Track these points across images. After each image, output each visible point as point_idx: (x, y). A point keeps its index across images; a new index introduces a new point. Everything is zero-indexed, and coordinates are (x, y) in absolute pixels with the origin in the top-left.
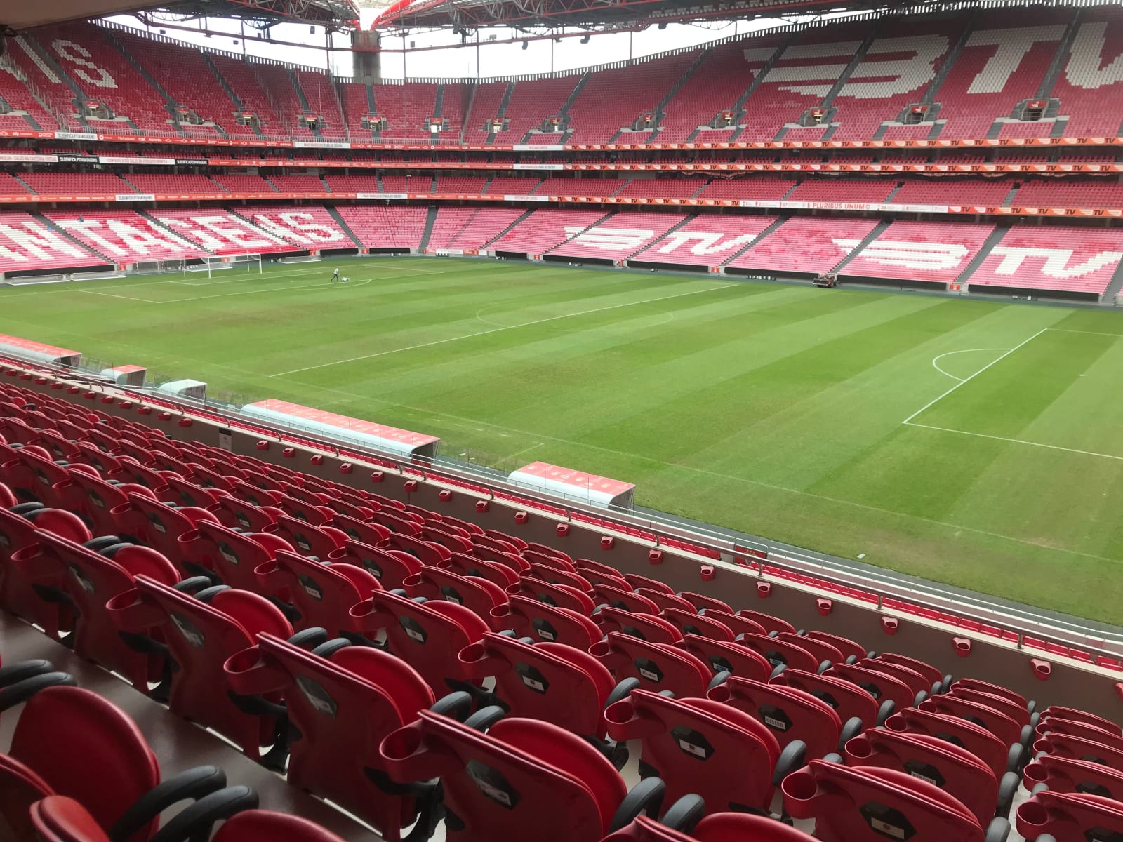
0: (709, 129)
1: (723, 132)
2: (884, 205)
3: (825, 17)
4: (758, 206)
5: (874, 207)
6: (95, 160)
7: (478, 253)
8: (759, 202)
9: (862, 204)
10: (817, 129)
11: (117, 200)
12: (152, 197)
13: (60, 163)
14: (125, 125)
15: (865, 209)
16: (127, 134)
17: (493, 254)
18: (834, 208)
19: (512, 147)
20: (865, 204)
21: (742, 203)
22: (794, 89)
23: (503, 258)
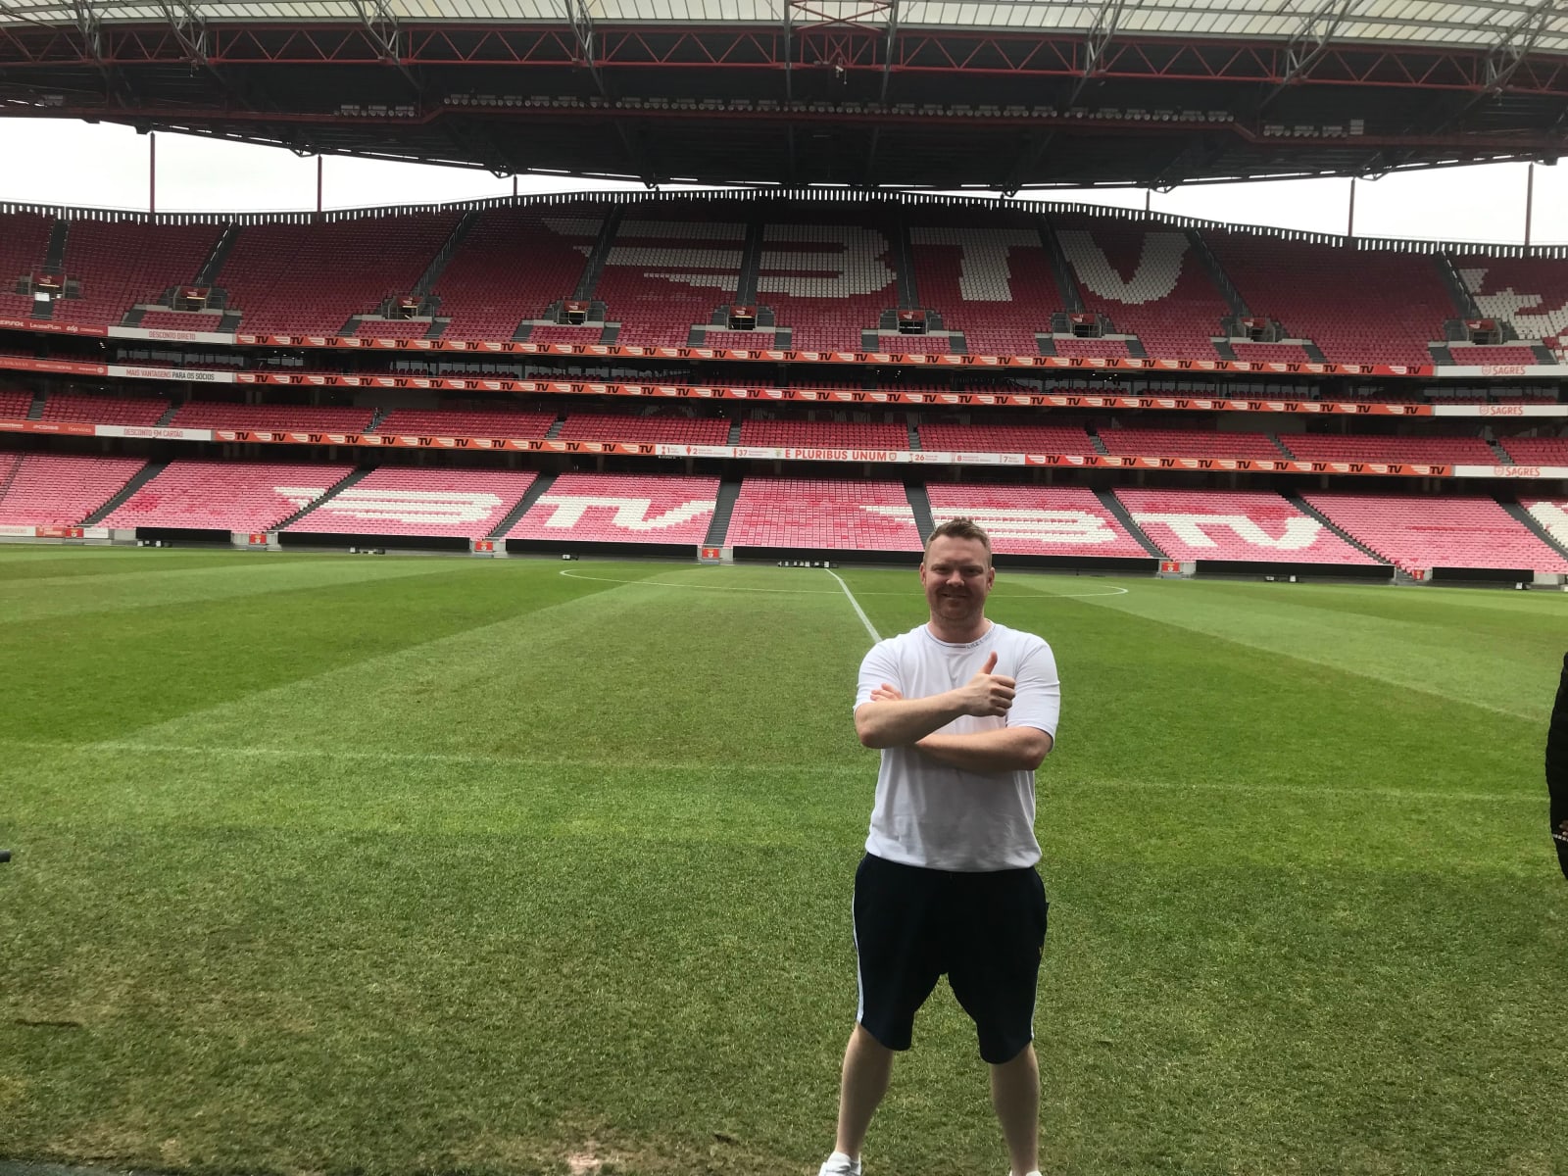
0: (550, 323)
1: (581, 329)
2: (920, 453)
3: (663, 187)
4: (691, 454)
5: (903, 457)
7: (81, 534)
8: (692, 447)
9: (882, 452)
10: (758, 334)
15: (888, 460)
17: (132, 535)
18: (833, 459)
19: (106, 331)
20: (888, 452)
21: (659, 450)
22: (674, 278)
23: (158, 543)
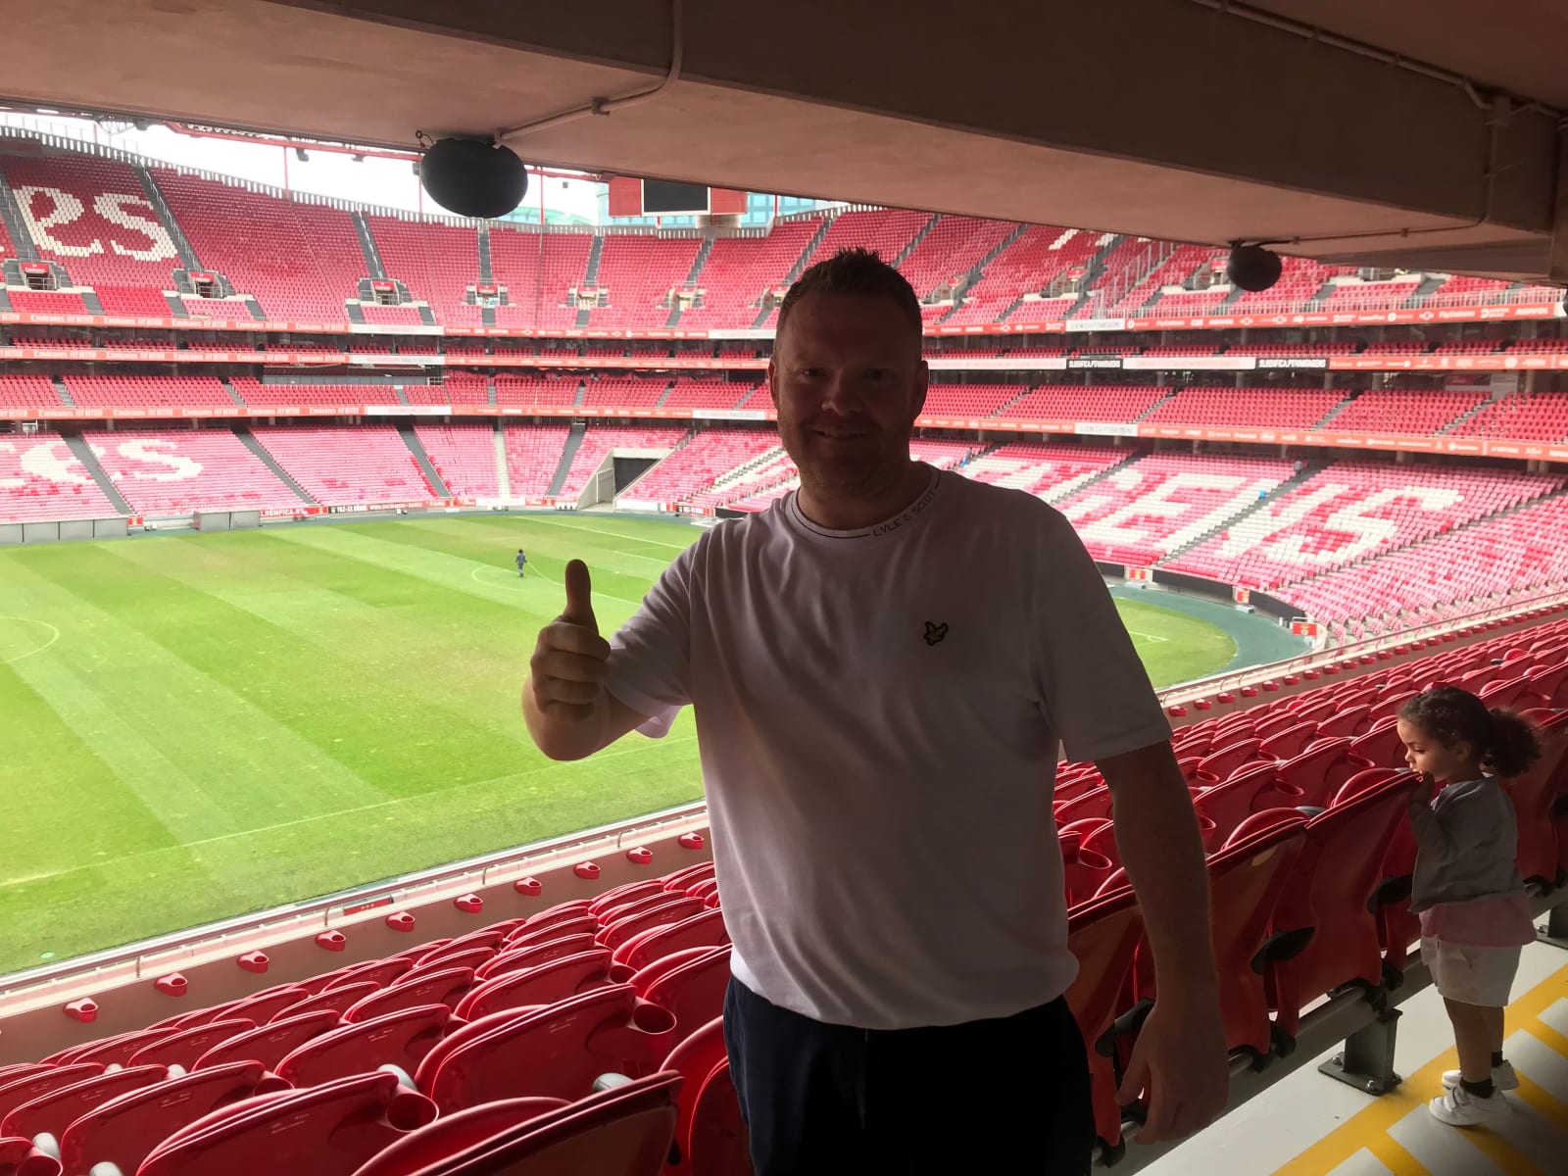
6: (1114, 364)
11: (1078, 431)
12: (1131, 430)
13: (1069, 371)
14: (1215, 297)
16: (1175, 315)
